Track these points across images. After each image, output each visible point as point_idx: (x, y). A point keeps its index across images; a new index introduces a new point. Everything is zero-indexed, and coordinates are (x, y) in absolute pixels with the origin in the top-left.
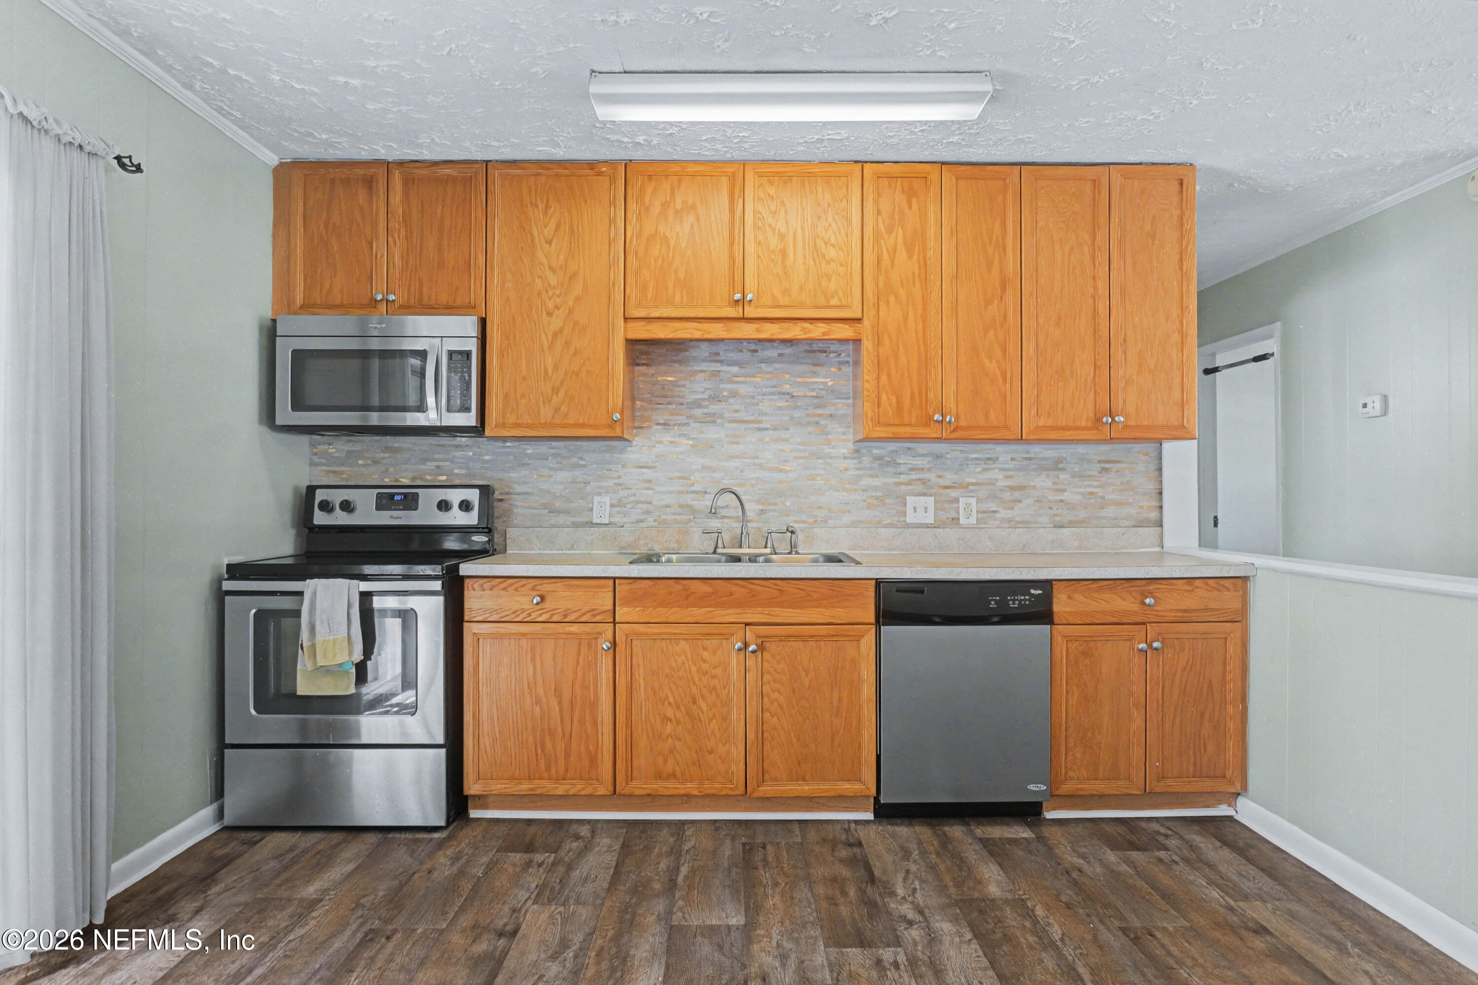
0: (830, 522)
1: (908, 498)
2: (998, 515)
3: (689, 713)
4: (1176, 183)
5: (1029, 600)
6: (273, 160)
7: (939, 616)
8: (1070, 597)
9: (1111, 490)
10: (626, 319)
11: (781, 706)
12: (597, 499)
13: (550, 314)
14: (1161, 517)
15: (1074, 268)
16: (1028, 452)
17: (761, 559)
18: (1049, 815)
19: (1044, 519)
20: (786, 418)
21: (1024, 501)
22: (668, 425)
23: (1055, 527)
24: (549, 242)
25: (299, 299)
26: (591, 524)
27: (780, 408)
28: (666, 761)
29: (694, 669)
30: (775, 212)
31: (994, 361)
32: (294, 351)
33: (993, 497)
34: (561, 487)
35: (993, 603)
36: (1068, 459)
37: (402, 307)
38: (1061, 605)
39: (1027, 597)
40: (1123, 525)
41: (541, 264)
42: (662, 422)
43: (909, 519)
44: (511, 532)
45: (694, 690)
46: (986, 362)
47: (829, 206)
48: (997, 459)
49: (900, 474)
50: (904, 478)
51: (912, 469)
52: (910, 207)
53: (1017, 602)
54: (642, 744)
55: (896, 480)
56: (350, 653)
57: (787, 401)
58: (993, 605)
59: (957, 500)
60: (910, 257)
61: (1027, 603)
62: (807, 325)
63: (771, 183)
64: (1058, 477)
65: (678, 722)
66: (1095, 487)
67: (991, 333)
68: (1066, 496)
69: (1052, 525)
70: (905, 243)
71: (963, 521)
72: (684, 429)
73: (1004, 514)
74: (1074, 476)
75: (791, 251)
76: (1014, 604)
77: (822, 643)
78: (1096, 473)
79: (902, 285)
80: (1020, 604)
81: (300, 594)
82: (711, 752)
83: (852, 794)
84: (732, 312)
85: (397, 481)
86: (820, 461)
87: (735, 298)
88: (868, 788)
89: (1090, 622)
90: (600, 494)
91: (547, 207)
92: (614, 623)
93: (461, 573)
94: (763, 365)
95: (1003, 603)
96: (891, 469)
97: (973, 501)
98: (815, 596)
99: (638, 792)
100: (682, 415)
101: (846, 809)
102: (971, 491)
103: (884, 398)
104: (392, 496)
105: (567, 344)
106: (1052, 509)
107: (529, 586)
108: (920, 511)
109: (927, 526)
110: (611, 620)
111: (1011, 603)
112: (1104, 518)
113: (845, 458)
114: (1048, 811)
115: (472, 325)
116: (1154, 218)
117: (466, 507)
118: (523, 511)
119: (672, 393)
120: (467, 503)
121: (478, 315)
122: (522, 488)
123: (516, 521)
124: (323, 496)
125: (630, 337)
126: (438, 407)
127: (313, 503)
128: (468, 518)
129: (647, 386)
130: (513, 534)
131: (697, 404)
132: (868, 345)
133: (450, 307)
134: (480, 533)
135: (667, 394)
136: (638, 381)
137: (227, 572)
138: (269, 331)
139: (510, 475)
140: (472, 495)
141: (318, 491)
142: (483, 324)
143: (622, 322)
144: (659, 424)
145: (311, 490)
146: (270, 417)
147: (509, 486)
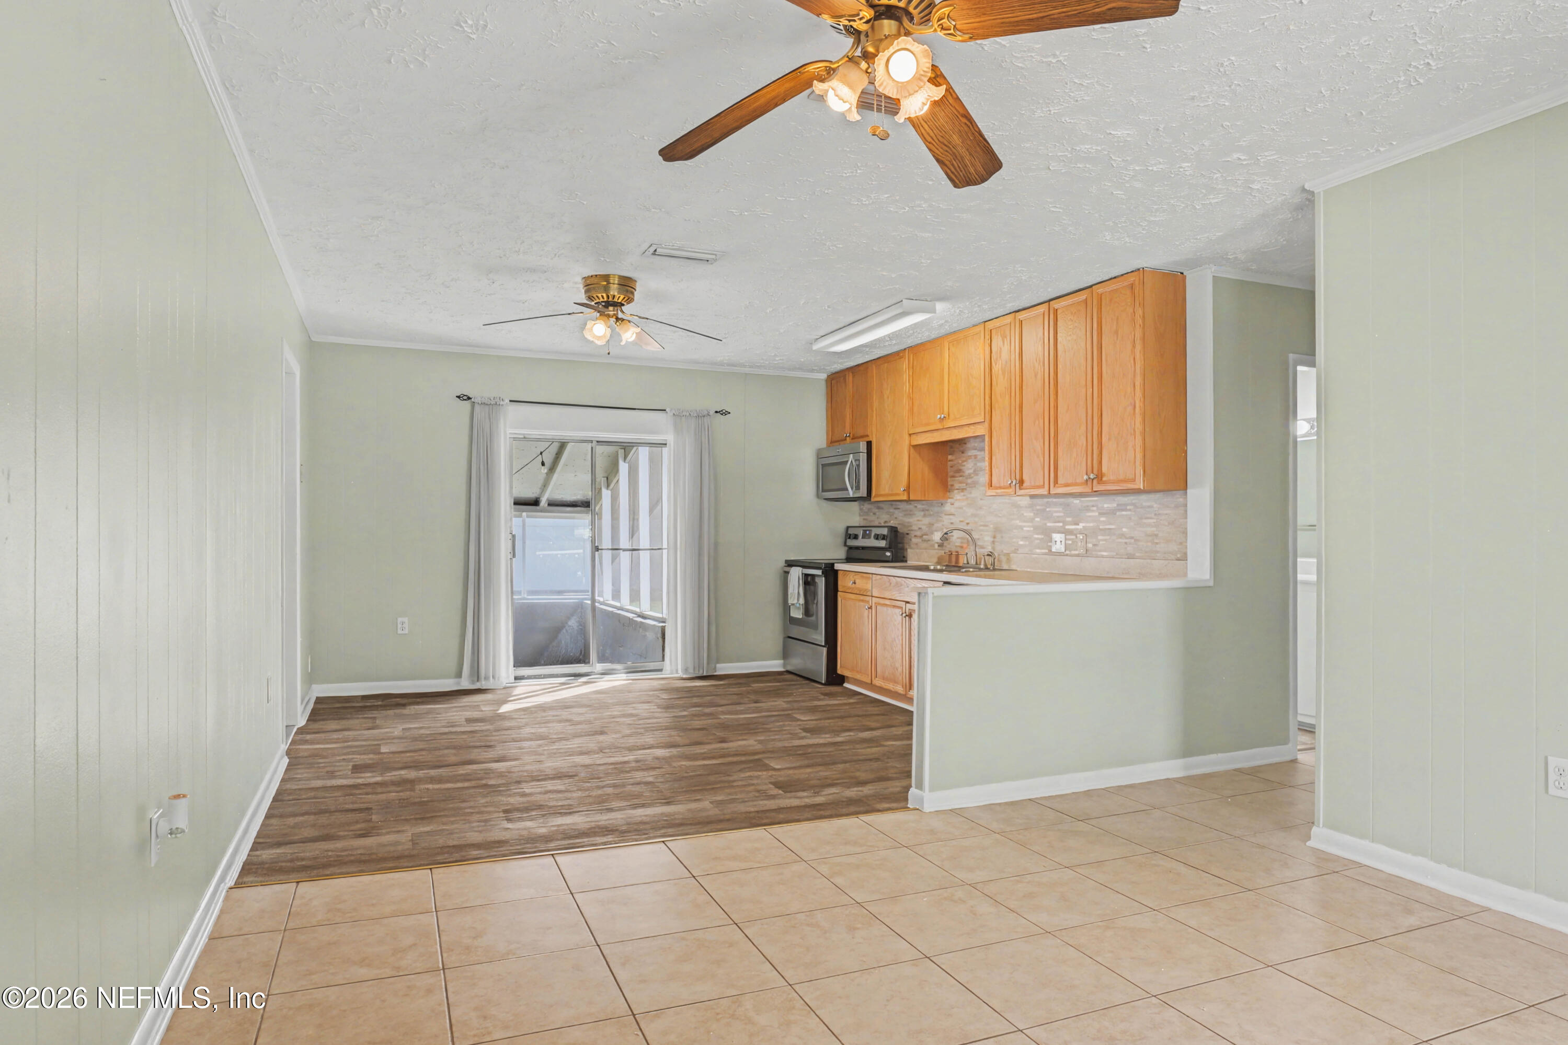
0: (1019, 550)
1: (1052, 534)
2: (1097, 548)
4: (1130, 287)
6: (824, 376)
10: (910, 435)
13: (888, 436)
15: (1075, 368)
19: (1122, 552)
21: (1111, 538)
22: (960, 490)
23: (1128, 558)
24: (888, 398)
25: (829, 440)
28: (885, 671)
29: (892, 624)
32: (822, 465)
33: (1093, 534)
34: (924, 527)
37: (852, 438)
41: (886, 410)
43: (1055, 549)
44: (910, 551)
45: (893, 635)
46: (1035, 442)
47: (973, 354)
49: (1049, 518)
52: (1003, 345)
54: (879, 660)
56: (798, 600)
62: (966, 428)
63: (953, 345)
64: (1131, 519)
65: (889, 651)
69: (1126, 556)
70: (1002, 370)
72: (964, 493)
73: (1099, 547)
79: (1001, 397)
81: (790, 573)
82: (897, 669)
84: (940, 426)
86: (1016, 510)
87: (938, 418)
91: (887, 379)
92: (872, 596)
93: (836, 568)
96: (1045, 516)
97: (1083, 537)
100: (964, 483)
103: (994, 471)
104: (865, 531)
105: (893, 451)
107: (852, 575)
108: (1059, 543)
109: (1061, 554)
115: (863, 447)
116: (1118, 319)
117: (884, 537)
118: (914, 540)
119: (960, 470)
120: (884, 535)
121: (868, 440)
122: (914, 528)
123: (912, 546)
124: (851, 531)
125: (912, 444)
126: (852, 489)
127: (849, 535)
128: (883, 544)
129: (952, 467)
130: (910, 553)
131: (969, 476)
132: (987, 439)
133: (862, 437)
134: (889, 551)
135: (959, 471)
136: (950, 463)
137: (786, 563)
138: (819, 455)
139: (911, 520)
140: (885, 531)
141: (850, 529)
142: (869, 444)
143: (907, 437)
144: (957, 489)
145: (848, 528)
146: (818, 496)
147: (911, 526)
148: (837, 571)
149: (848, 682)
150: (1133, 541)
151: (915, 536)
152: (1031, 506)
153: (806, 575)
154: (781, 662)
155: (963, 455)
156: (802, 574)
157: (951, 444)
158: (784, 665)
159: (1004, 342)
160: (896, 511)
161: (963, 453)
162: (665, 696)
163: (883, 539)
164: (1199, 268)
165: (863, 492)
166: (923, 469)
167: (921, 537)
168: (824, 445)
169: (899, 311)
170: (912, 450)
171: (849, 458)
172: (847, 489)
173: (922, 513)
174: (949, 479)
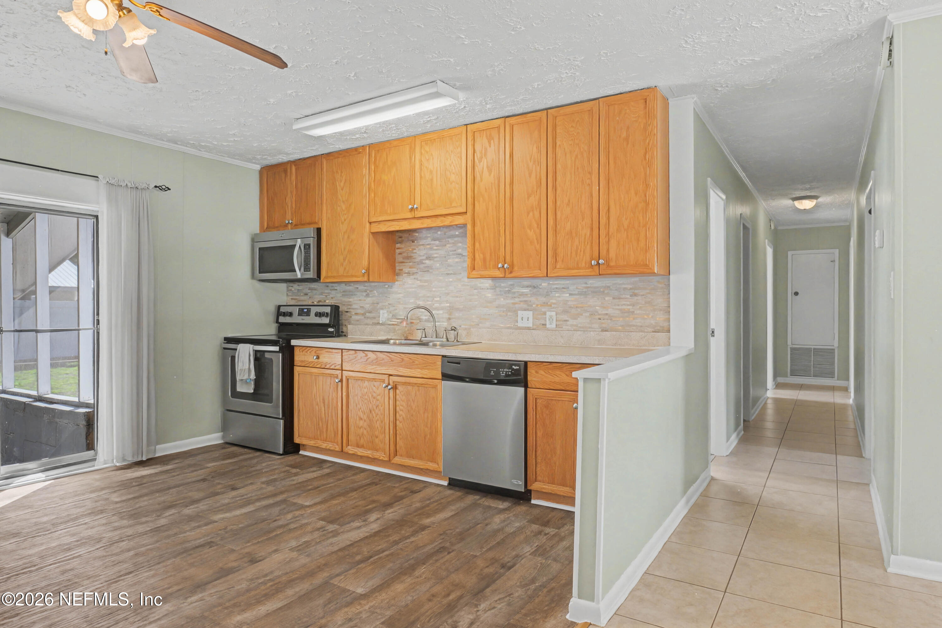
0: (480, 325)
1: (519, 312)
2: (568, 323)
3: (368, 417)
4: (643, 101)
5: (511, 372)
6: (258, 167)
7: (468, 378)
8: (537, 372)
9: (638, 307)
10: (370, 223)
11: (403, 418)
12: (381, 312)
13: (342, 223)
14: (669, 325)
15: (578, 168)
16: (586, 283)
17: (431, 344)
18: (533, 502)
19: (596, 326)
20: (460, 268)
21: (584, 314)
22: (410, 273)
23: (602, 331)
24: (342, 189)
25: (265, 226)
26: (378, 323)
27: (457, 262)
28: (360, 438)
29: (370, 395)
30: (428, 160)
31: (532, 230)
32: (259, 248)
33: (565, 312)
34: (368, 305)
35: (492, 372)
36: (611, 287)
37: (296, 225)
38: (533, 377)
39: (510, 370)
40: (646, 331)
41: (340, 200)
42: (407, 272)
43: (520, 324)
44: (350, 327)
45: (371, 406)
46: (528, 231)
47: (452, 152)
48: (568, 288)
49: (515, 298)
50: (517, 300)
51: (520, 295)
52: (490, 146)
53: (504, 373)
54: (352, 429)
55: (512, 301)
56: (249, 375)
57: (460, 258)
58: (492, 373)
59: (545, 313)
60: (490, 174)
61: (510, 373)
62: (443, 218)
63: (426, 144)
64: (605, 299)
65: (365, 421)
66: (628, 305)
67: (531, 214)
68: (610, 311)
69: (600, 330)
70: (488, 167)
71: (548, 326)
72: (415, 276)
73: (571, 322)
74: (614, 298)
75: (435, 180)
76: (503, 373)
77: (420, 388)
78: (629, 296)
79: (486, 191)
80: (506, 374)
81: (236, 349)
82: (377, 437)
83: (432, 469)
84: (409, 215)
85: (313, 303)
86: (476, 291)
87: (409, 208)
88: (439, 467)
89: (548, 388)
90: (382, 309)
91: (342, 172)
92: (342, 370)
93: (292, 344)
94: (450, 240)
95: (497, 373)
96: (510, 295)
97: (553, 314)
98: (417, 362)
99: (350, 452)
100: (415, 268)
101: (436, 478)
102: (553, 308)
103: (477, 256)
104: (303, 309)
105: (348, 237)
106: (600, 319)
107: (314, 351)
108: (525, 320)
109: (529, 328)
110: (341, 369)
111: (501, 373)
112: (634, 326)
113: (488, 289)
114: (535, 499)
115: (311, 232)
116: (628, 128)
117: (326, 315)
118: (355, 317)
119: (411, 257)
120: (327, 313)
121: (318, 227)
122: (355, 306)
123: (352, 322)
124: (282, 310)
125: (372, 231)
126: (300, 270)
127: (279, 313)
128: (326, 320)
129: (400, 254)
130: (350, 328)
131: (421, 262)
132: (469, 227)
133: (310, 224)
134: (332, 327)
135: (409, 258)
136: (398, 251)
137: (225, 340)
138: (254, 240)
139: (351, 300)
140: (328, 310)
141: (281, 307)
142: (319, 231)
143: (368, 224)
144: (406, 273)
145: (279, 307)
146: (253, 276)
147: (351, 305)
148: (293, 347)
149: (305, 450)
150: (607, 317)
151: (356, 314)
152: (494, 288)
153: (256, 352)
154: (220, 434)
155: (413, 244)
156: (253, 350)
157: (400, 234)
158: (223, 437)
159: (490, 143)
160: (333, 292)
161: (413, 242)
162: (115, 498)
163: (327, 316)
164: (684, 97)
165: (311, 274)
166: (378, 254)
167: (363, 314)
168: (258, 231)
169: (434, 90)
170: (371, 236)
171: (297, 242)
172: (295, 271)
173: (365, 294)
174: (397, 264)
